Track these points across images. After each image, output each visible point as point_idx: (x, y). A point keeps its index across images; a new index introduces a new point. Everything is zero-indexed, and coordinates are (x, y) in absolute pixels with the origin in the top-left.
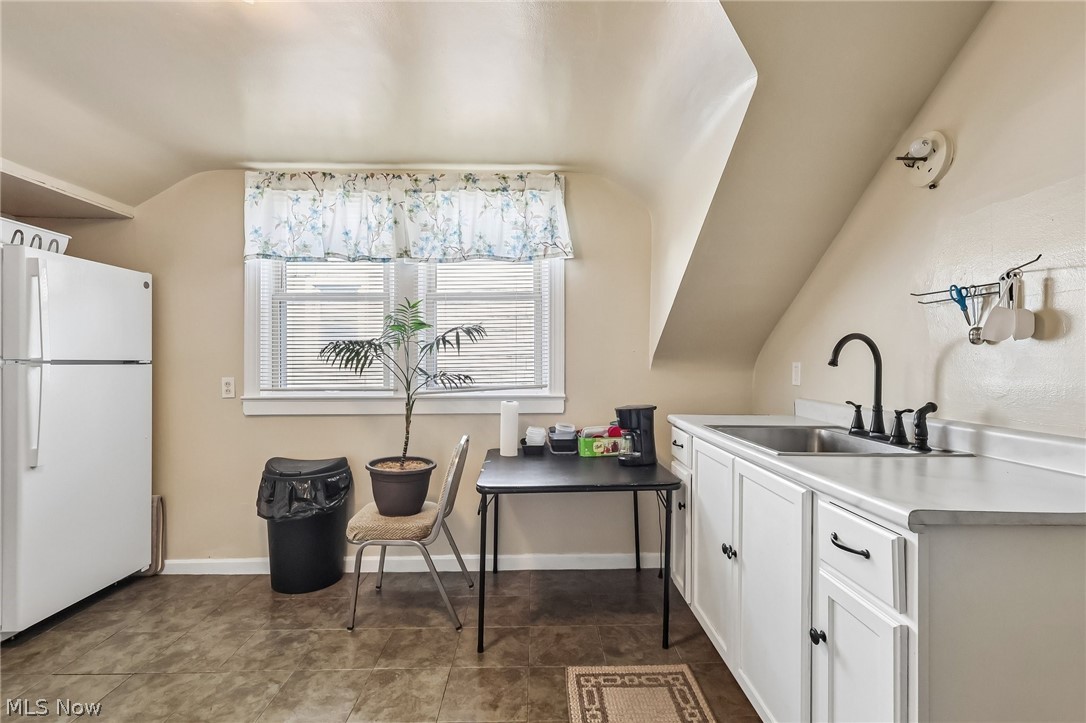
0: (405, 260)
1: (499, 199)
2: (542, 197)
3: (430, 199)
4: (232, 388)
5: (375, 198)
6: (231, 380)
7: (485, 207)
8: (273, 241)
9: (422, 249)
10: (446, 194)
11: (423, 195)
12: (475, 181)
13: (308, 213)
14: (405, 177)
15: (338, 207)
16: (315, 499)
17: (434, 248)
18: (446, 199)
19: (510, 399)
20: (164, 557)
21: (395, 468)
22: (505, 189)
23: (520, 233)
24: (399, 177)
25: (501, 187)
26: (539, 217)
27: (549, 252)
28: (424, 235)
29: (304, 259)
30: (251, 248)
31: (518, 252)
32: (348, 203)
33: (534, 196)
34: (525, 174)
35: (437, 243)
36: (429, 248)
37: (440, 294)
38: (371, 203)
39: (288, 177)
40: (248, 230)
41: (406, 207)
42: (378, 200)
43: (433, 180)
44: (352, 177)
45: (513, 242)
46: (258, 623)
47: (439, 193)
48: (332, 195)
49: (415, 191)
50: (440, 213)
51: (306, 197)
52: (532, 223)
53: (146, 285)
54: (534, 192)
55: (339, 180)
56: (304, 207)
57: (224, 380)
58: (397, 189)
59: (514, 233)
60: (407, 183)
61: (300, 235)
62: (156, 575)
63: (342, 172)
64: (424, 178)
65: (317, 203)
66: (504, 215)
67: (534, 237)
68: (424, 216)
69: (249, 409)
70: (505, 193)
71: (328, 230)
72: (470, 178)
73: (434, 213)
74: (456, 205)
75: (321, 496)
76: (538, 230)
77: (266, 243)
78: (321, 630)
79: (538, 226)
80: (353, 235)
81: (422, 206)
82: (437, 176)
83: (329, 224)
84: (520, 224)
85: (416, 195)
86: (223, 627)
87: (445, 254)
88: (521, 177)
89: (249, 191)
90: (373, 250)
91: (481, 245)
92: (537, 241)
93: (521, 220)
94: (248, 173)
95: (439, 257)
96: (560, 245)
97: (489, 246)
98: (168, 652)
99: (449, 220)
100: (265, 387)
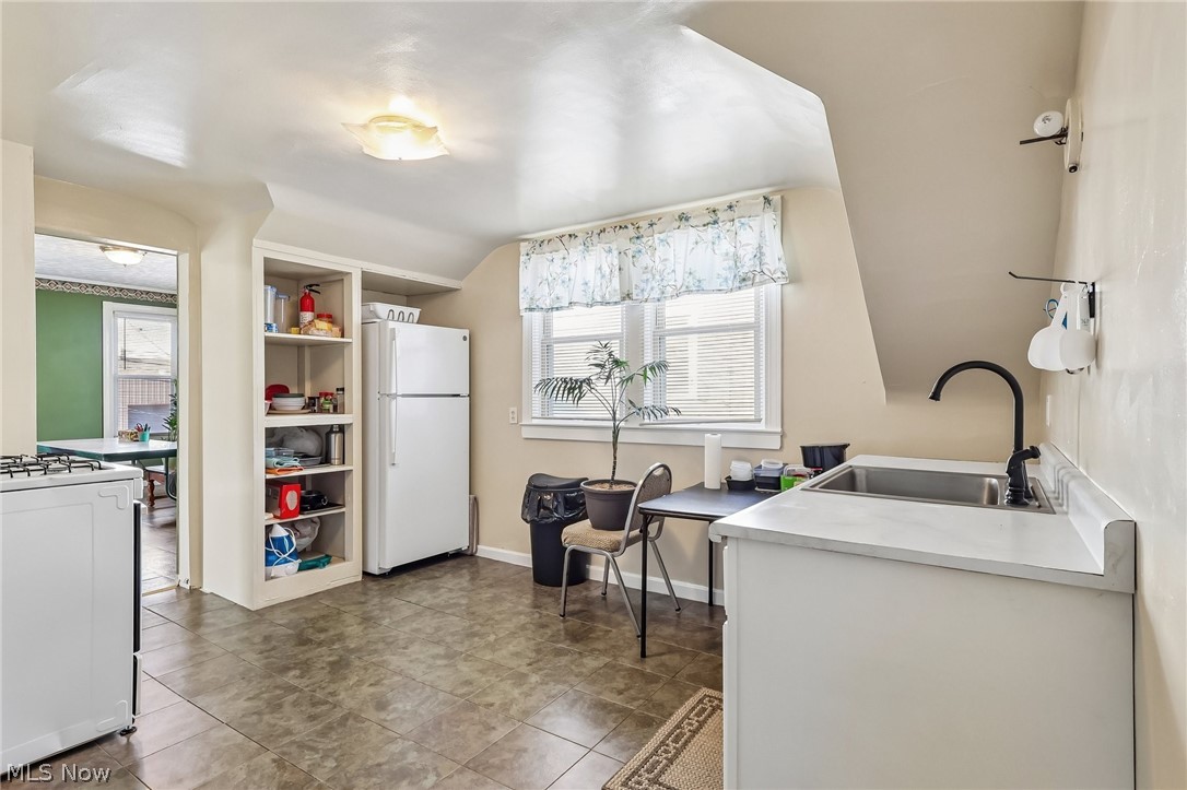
0: (627, 302)
1: (711, 231)
2: (751, 223)
3: (650, 243)
4: (515, 416)
5: (607, 249)
6: (515, 409)
7: (697, 243)
8: (537, 297)
9: (643, 290)
10: (662, 236)
11: (644, 240)
12: (687, 219)
13: (559, 270)
14: (630, 226)
15: (579, 263)
16: (556, 509)
17: (652, 289)
18: (662, 241)
19: (714, 432)
20: (478, 543)
21: (606, 488)
22: (715, 222)
23: (732, 263)
24: (626, 227)
25: (711, 220)
26: (748, 245)
27: (757, 280)
28: (645, 277)
29: (557, 309)
30: (523, 305)
31: (730, 282)
32: (587, 258)
33: (743, 224)
34: (734, 203)
35: (655, 284)
36: (649, 288)
37: (669, 330)
38: (604, 254)
39: (546, 242)
40: (521, 290)
41: (630, 253)
42: (610, 251)
43: (651, 225)
44: (589, 234)
45: (724, 273)
46: (510, 598)
47: (656, 236)
48: (576, 251)
49: (638, 238)
50: (657, 253)
51: (557, 256)
52: (741, 252)
53: (465, 338)
54: (743, 220)
55: (580, 240)
56: (557, 267)
57: (512, 409)
58: (622, 240)
59: (725, 264)
60: (631, 232)
61: (554, 289)
62: (472, 555)
63: (580, 231)
64: (644, 224)
65: (566, 261)
66: (716, 247)
67: (742, 266)
68: (645, 260)
69: (526, 433)
70: (716, 226)
71: (572, 282)
72: (683, 217)
73: (653, 255)
74: (672, 245)
75: (561, 509)
76: (746, 259)
77: (532, 299)
78: (545, 612)
79: (747, 254)
80: (591, 284)
81: (643, 251)
82: (655, 220)
83: (572, 277)
84: (731, 254)
85: (639, 241)
86: (488, 595)
87: (663, 293)
88: (730, 207)
89: (522, 258)
90: (607, 296)
91: (690, 281)
92: (746, 270)
93: (733, 250)
94: (522, 244)
95: (657, 296)
96: (766, 271)
97: (699, 281)
98: (451, 601)
99: (666, 260)
100: (537, 415)
